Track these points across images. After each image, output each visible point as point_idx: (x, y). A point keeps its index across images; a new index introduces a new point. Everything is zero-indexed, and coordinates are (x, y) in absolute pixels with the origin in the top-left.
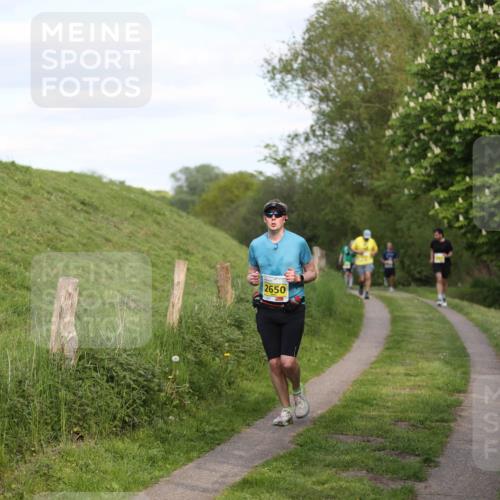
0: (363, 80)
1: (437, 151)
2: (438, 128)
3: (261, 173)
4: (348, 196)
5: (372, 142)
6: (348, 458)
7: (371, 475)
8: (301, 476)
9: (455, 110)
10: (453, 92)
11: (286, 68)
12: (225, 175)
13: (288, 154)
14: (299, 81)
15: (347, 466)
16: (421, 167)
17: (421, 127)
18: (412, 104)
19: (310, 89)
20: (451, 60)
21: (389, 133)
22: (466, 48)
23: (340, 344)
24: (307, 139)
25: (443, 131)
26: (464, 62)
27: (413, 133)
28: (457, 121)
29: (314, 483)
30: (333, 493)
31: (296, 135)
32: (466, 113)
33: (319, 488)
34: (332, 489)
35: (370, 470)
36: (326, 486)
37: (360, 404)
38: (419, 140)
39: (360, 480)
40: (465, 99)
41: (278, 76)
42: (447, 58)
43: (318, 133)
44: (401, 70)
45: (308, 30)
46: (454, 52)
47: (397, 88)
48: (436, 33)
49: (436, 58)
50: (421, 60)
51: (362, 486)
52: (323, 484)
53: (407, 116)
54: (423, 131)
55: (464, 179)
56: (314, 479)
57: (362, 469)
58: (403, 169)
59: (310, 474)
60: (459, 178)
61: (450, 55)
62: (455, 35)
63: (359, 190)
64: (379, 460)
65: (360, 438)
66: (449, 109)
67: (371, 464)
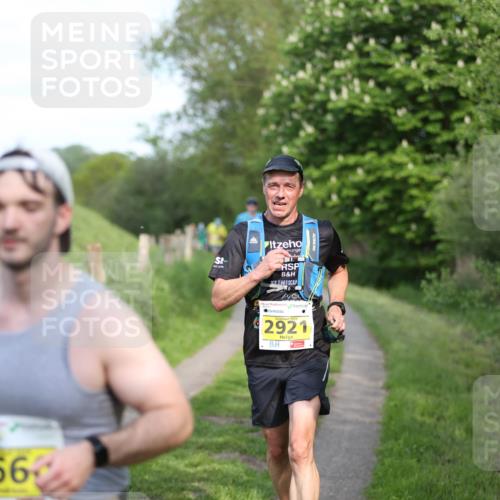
0: (235, 58)
1: (310, 129)
2: (311, 107)
3: (131, 153)
4: (220, 176)
5: (244, 121)
6: (221, 440)
7: (244, 457)
8: (173, 458)
9: (327, 89)
10: (325, 71)
11: (157, 46)
12: (95, 156)
13: (159, 134)
14: (171, 60)
15: (220, 448)
16: (294, 146)
17: (294, 106)
18: (285, 83)
19: (182, 67)
20: (323, 39)
21: (261, 112)
22: (338, 26)
23: (212, 324)
24: (179, 118)
25: (315, 110)
26: (336, 40)
27: (286, 112)
28: (329, 100)
29: (187, 466)
30: (205, 475)
31: (168, 116)
32: (338, 91)
33: (191, 470)
34: (205, 471)
35: (243, 452)
36: (199, 468)
37: (233, 386)
38: (291, 119)
39: (234, 462)
40: (338, 78)
41: (150, 55)
42: (319, 36)
43: (191, 112)
44: (273, 48)
45: (179, 8)
46: (326, 30)
47: (269, 67)
48: (309, 11)
49: (309, 36)
50: (293, 38)
51: (235, 469)
52: (196, 466)
53: (279, 95)
54: (295, 110)
55: (336, 158)
56: (187, 462)
57: (235, 450)
58: (275, 148)
59: (183, 457)
60: (331, 157)
61: (322, 33)
62: (327, 13)
63: (232, 170)
64: (253, 441)
65: (233, 419)
66: (322, 87)
67: (244, 444)
